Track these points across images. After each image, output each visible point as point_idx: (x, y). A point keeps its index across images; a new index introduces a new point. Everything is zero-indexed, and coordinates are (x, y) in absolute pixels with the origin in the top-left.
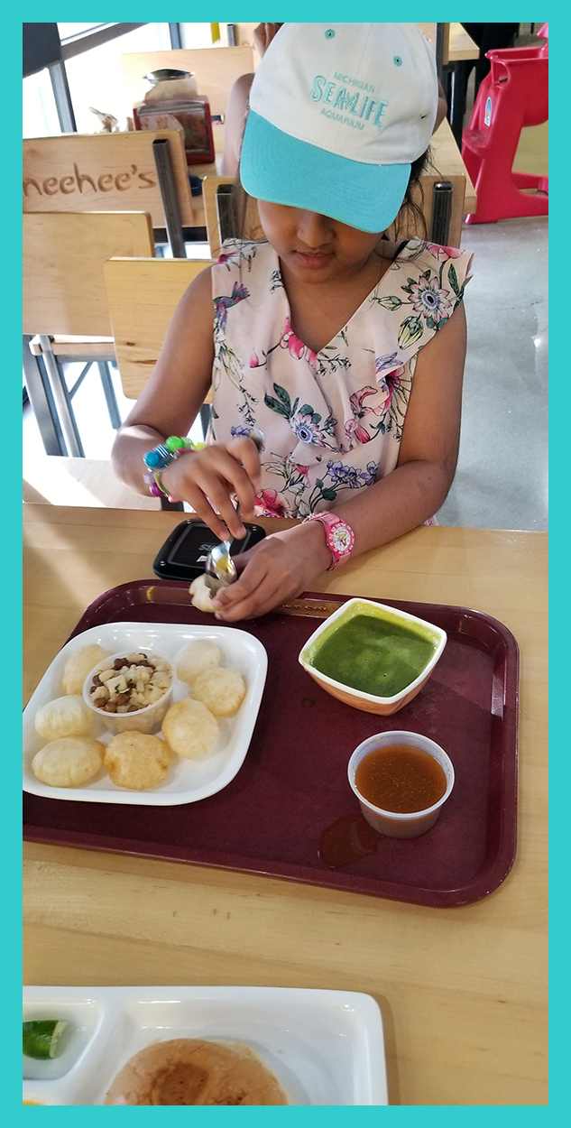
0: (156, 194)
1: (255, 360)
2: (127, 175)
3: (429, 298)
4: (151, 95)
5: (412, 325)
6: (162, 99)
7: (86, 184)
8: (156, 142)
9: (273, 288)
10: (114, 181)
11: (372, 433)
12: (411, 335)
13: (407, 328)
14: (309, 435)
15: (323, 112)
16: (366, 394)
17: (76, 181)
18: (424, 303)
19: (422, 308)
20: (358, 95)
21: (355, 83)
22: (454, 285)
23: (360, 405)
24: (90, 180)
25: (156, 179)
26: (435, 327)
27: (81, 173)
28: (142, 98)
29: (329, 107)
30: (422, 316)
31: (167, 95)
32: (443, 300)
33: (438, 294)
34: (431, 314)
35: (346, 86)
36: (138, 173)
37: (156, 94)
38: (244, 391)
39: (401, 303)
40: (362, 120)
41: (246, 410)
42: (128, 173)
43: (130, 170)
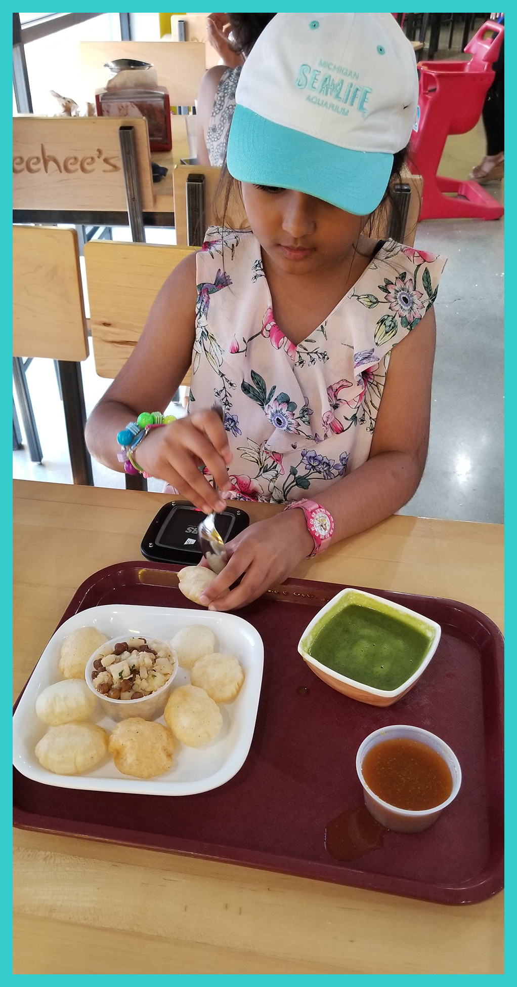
0: (119, 177)
1: (235, 346)
2: (92, 159)
3: (405, 299)
4: (113, 83)
5: (388, 323)
6: (124, 87)
7: (51, 165)
8: (122, 128)
9: (256, 277)
10: (79, 163)
11: (346, 424)
12: (387, 333)
13: (383, 326)
14: (285, 423)
15: (308, 98)
16: (342, 387)
17: (42, 161)
18: (400, 303)
19: (397, 308)
20: (343, 81)
21: (340, 70)
22: (428, 287)
23: (335, 396)
24: (56, 161)
25: (120, 163)
26: (409, 327)
27: (47, 153)
28: (105, 85)
29: (314, 94)
30: (397, 316)
31: (129, 84)
32: (416, 301)
33: (412, 296)
34: (406, 314)
35: (330, 73)
36: (103, 157)
37: (118, 82)
38: (223, 375)
39: (378, 302)
40: (347, 106)
41: (223, 394)
42: (93, 156)
43: (95, 154)
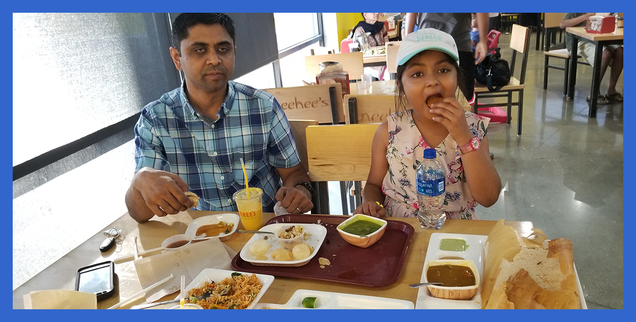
0: (329, 108)
1: (408, 151)
2: (317, 101)
3: (474, 133)
4: (323, 72)
6: (328, 73)
7: (299, 105)
8: (330, 89)
9: (411, 126)
10: (311, 104)
11: (457, 179)
16: (452, 164)
17: (295, 104)
20: (431, 35)
22: (483, 128)
23: (451, 168)
24: (301, 104)
25: (329, 103)
27: (297, 101)
28: (320, 73)
29: (424, 40)
31: (330, 71)
32: (479, 134)
33: (477, 132)
35: (427, 35)
36: (322, 101)
37: (326, 71)
38: (403, 163)
40: (435, 40)
41: (403, 172)
43: (318, 99)
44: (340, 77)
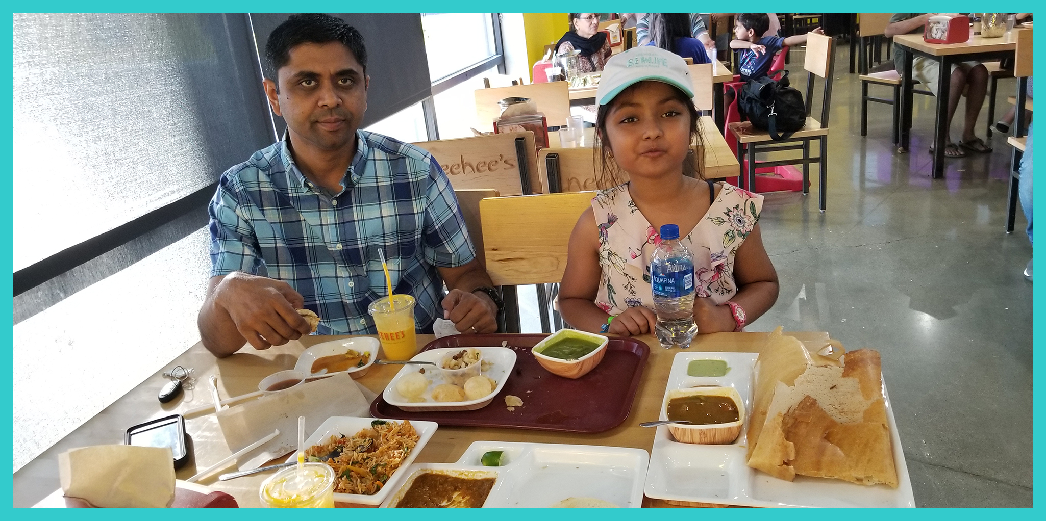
1: (634, 254)
3: (739, 220)
4: (504, 114)
5: (730, 234)
6: (513, 115)
7: (468, 168)
8: (516, 139)
9: (632, 211)
10: (487, 165)
12: (730, 240)
13: (727, 237)
16: (702, 272)
17: (461, 166)
18: (736, 222)
22: (752, 212)
24: (471, 166)
25: (516, 163)
26: (743, 237)
27: (465, 161)
28: (499, 115)
30: (735, 230)
31: (516, 113)
32: (747, 221)
33: (743, 218)
34: (740, 229)
36: (504, 160)
37: (509, 113)
38: (627, 275)
39: (724, 222)
41: (629, 287)
42: (497, 160)
43: (498, 158)
44: (532, 122)
